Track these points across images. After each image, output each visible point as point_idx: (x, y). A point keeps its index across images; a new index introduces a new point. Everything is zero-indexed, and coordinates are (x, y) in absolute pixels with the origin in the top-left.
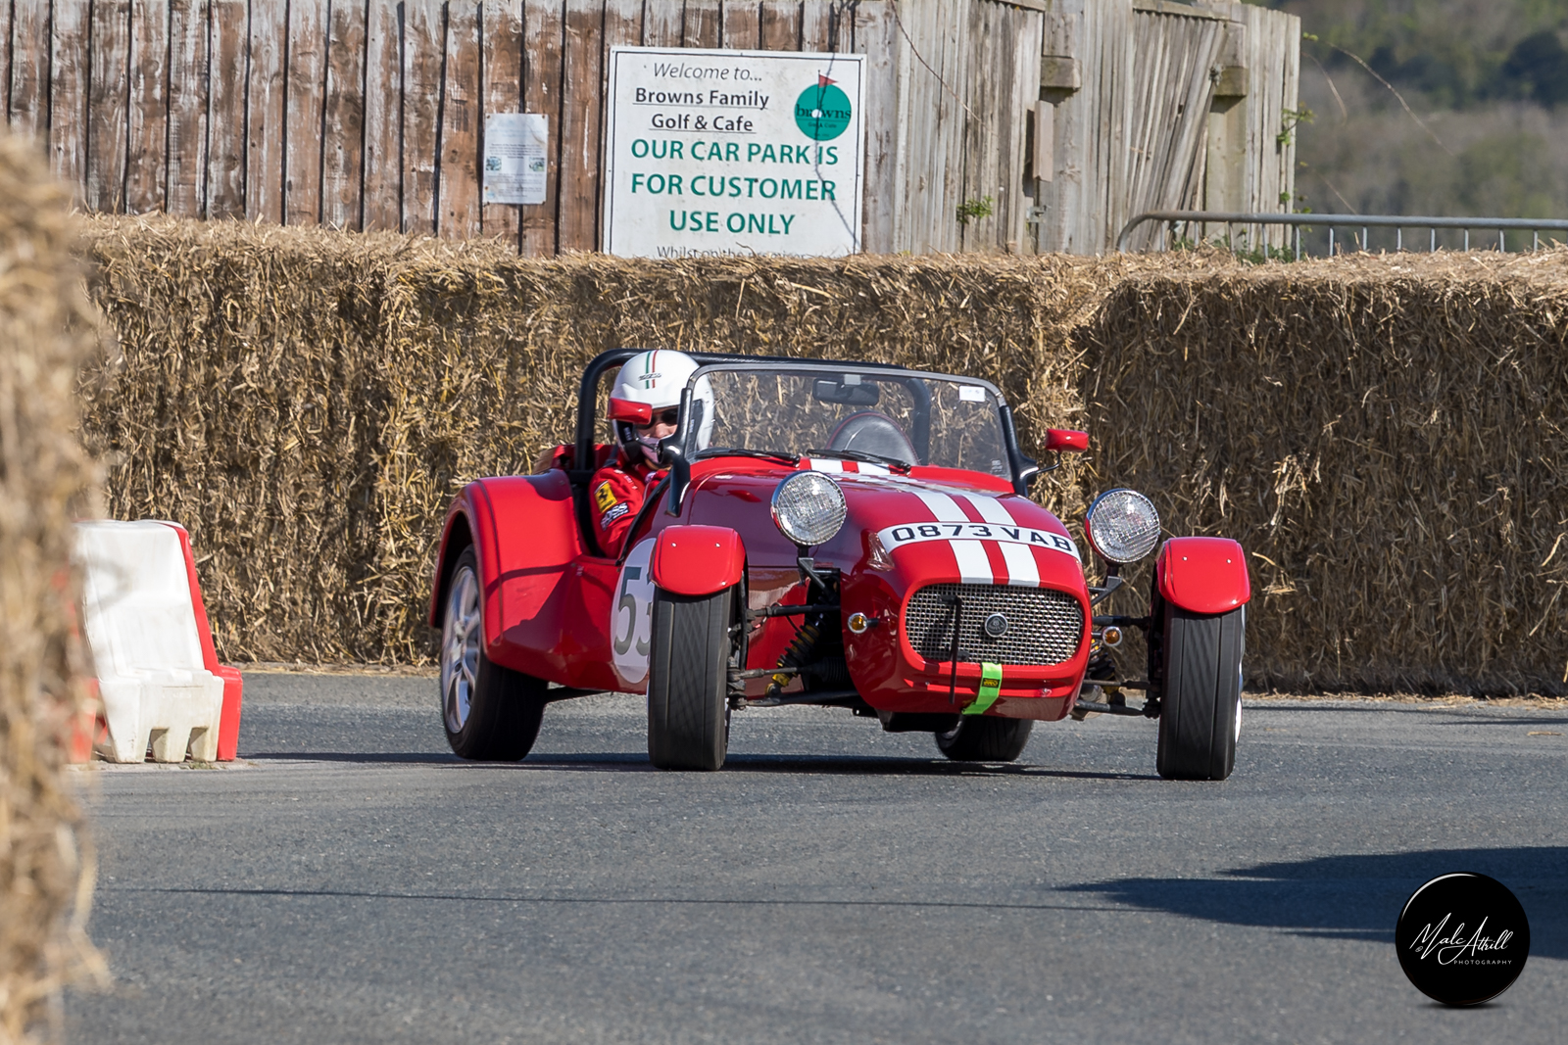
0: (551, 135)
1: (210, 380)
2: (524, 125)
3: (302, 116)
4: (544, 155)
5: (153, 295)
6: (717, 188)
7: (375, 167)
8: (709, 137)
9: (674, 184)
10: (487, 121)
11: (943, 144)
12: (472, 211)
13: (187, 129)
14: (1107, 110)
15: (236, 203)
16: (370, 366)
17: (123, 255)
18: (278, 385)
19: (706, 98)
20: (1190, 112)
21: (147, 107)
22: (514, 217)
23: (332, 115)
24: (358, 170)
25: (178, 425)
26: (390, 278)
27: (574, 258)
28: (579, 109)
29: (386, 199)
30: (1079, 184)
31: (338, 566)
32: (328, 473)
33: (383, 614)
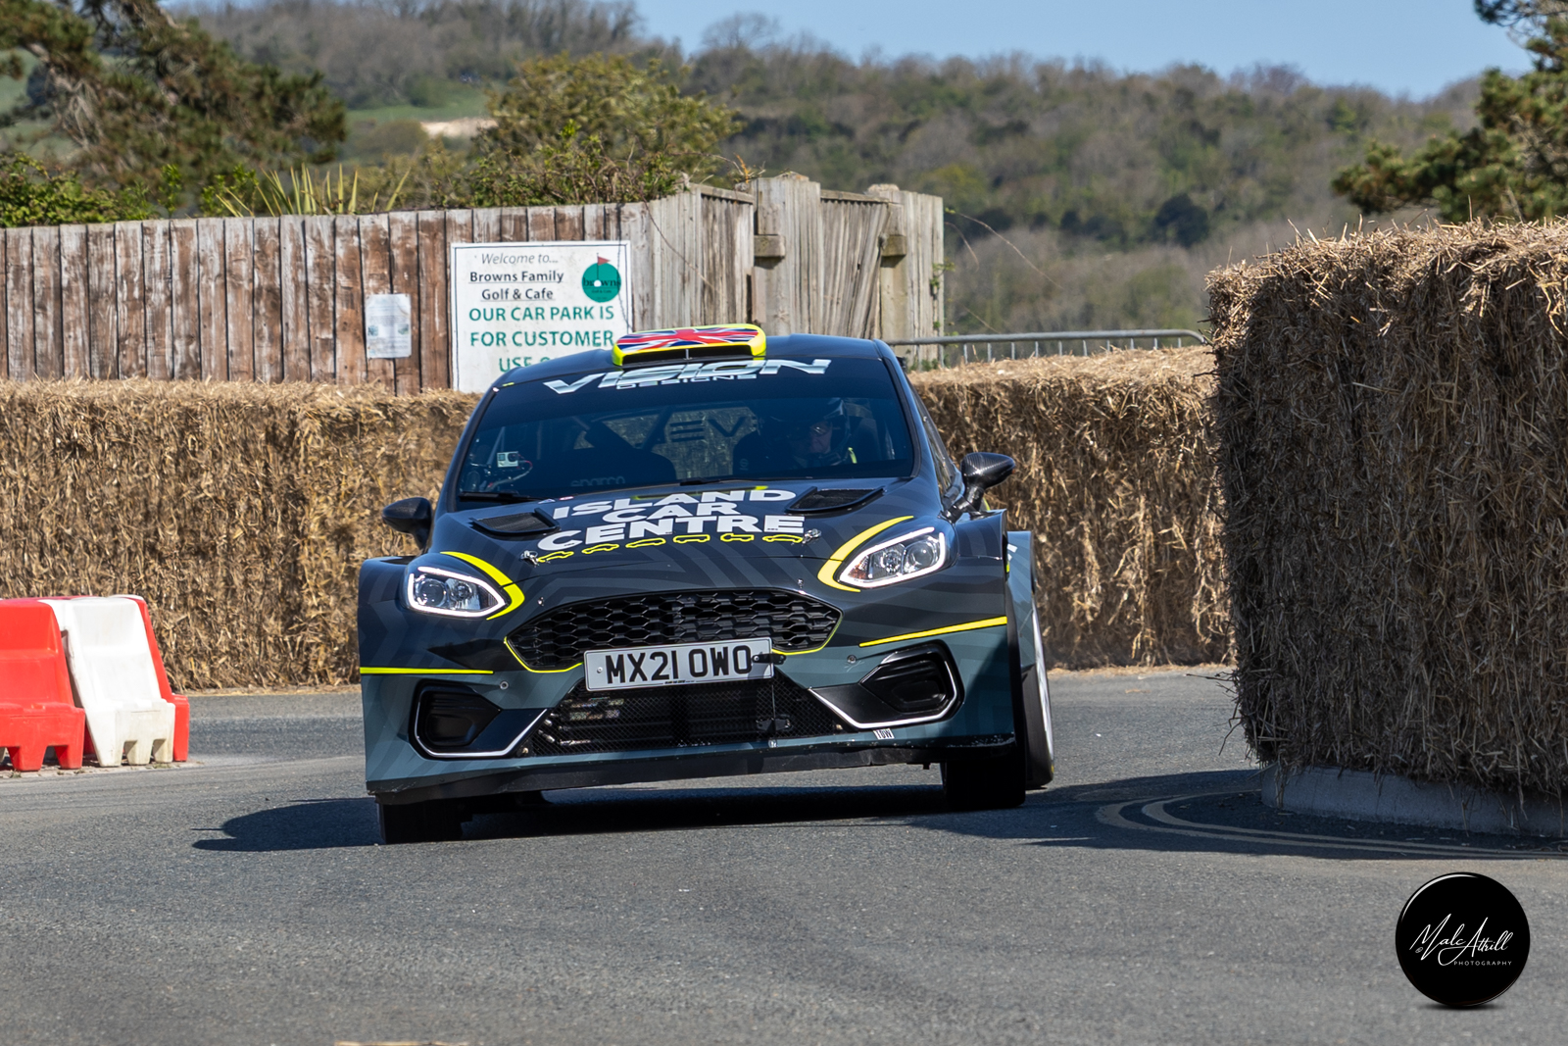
0: (413, 308)
1: (179, 493)
2: (393, 302)
3: (237, 303)
4: (408, 322)
5: (136, 435)
6: (530, 340)
7: (291, 337)
8: (523, 304)
9: (500, 338)
10: (367, 301)
11: (687, 301)
12: (360, 364)
13: (158, 318)
14: (805, 269)
15: (194, 368)
16: (290, 478)
17: (115, 408)
18: (227, 493)
19: (519, 277)
20: (865, 268)
21: (130, 304)
22: (390, 367)
23: (259, 302)
24: (279, 340)
25: (159, 525)
26: (299, 415)
27: (431, 395)
28: (430, 289)
29: (299, 360)
30: (788, 323)
31: (276, 619)
32: (266, 554)
33: (308, 649)
